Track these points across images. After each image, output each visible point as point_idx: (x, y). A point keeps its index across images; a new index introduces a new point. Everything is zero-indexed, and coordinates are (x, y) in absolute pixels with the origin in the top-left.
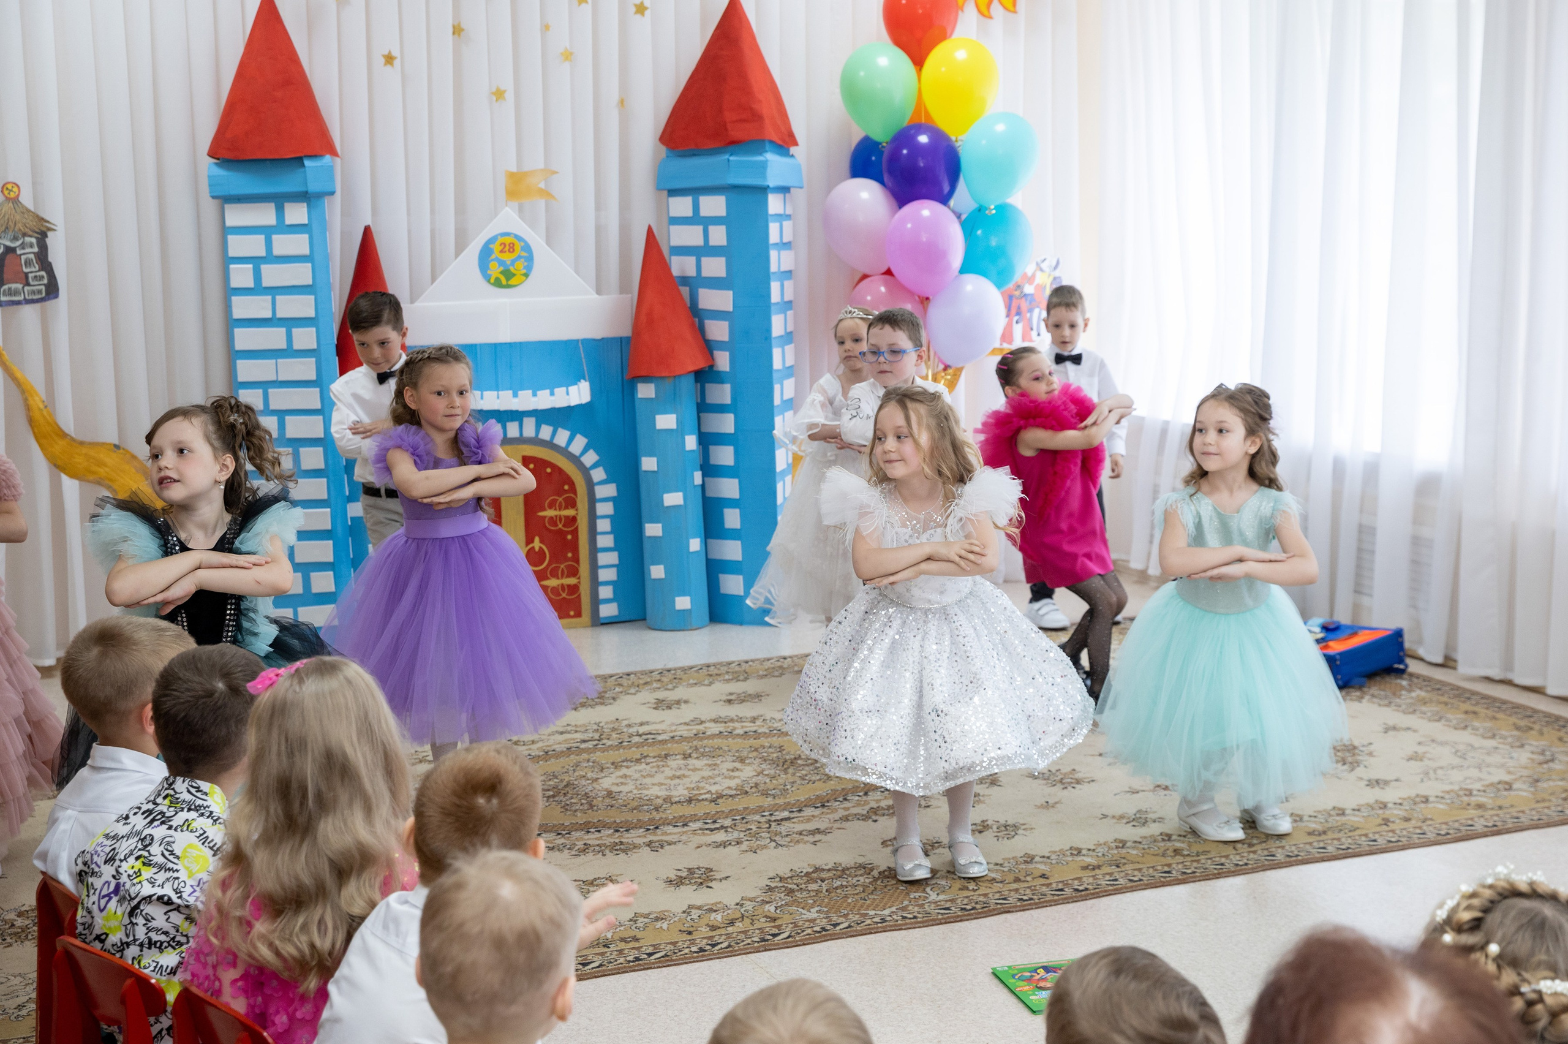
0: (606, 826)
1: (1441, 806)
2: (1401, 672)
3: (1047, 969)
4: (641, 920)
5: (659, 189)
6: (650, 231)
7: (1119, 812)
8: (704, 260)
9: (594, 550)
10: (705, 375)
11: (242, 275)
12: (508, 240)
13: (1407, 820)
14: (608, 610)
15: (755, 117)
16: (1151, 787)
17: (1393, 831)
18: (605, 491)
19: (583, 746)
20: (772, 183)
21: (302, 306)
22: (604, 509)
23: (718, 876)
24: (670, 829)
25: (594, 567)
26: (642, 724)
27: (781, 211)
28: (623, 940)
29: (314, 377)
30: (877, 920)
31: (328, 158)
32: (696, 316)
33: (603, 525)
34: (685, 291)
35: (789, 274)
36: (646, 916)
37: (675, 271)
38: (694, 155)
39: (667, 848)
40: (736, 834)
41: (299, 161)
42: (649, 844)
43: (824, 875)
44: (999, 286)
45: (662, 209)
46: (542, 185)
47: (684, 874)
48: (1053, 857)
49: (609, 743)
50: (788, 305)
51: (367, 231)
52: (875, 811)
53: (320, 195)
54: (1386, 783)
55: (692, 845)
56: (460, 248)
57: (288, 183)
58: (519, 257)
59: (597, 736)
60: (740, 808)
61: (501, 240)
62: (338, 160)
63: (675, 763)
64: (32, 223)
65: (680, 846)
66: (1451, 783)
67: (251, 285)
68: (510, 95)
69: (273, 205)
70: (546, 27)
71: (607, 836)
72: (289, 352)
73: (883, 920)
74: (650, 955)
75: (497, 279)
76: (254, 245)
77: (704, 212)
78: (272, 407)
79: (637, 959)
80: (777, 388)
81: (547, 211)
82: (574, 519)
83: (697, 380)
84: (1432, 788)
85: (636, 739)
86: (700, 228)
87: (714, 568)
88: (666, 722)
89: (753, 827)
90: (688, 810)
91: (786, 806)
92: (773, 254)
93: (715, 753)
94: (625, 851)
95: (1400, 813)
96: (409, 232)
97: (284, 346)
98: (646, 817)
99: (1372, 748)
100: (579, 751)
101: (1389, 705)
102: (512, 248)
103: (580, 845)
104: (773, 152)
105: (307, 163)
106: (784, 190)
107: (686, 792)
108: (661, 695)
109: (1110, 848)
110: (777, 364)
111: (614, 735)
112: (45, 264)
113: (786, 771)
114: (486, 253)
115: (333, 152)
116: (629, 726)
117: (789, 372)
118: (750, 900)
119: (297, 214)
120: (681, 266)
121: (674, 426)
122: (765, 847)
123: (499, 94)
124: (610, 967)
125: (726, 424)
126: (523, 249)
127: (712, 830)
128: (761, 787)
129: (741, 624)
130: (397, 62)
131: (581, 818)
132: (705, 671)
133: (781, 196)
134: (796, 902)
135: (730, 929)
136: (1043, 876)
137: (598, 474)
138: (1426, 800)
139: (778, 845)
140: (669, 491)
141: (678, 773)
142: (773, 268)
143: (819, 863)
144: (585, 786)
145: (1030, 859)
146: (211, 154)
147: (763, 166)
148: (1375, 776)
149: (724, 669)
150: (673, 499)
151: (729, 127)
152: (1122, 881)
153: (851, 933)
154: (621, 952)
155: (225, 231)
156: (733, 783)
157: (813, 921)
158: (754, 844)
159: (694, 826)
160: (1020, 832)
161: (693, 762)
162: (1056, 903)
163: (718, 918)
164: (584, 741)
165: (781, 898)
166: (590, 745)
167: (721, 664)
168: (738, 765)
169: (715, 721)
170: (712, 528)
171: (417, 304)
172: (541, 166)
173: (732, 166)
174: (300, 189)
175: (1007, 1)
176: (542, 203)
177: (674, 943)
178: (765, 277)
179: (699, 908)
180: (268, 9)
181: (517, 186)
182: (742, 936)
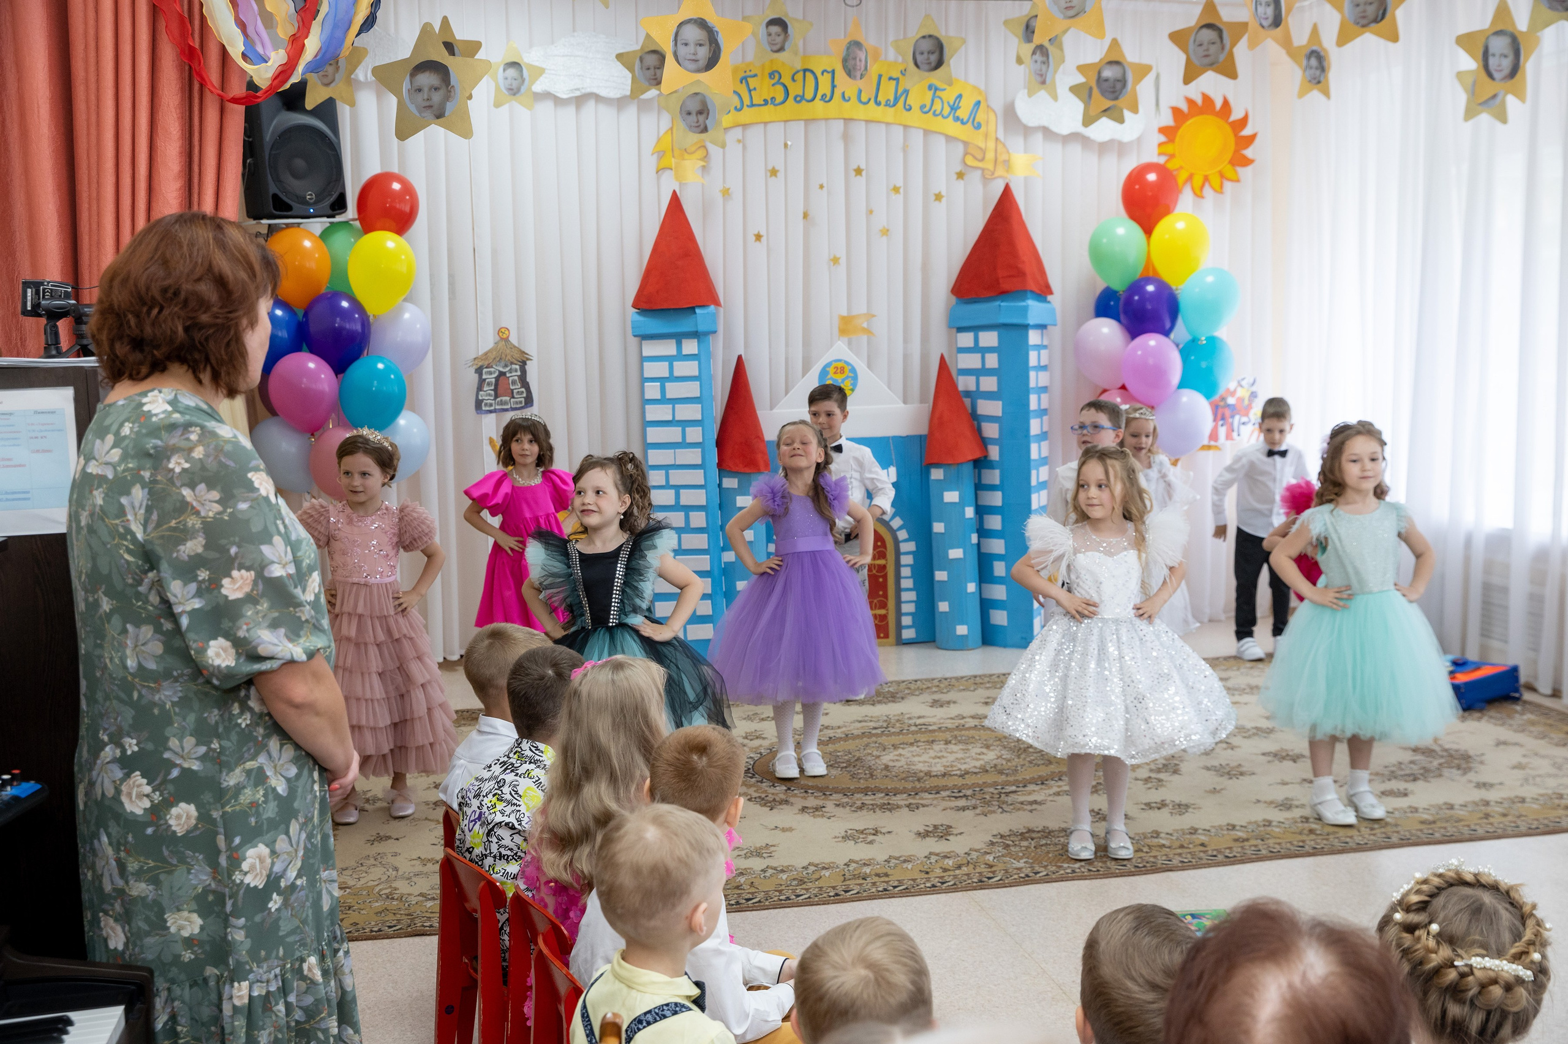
0: (880, 790)
1: (1535, 806)
2: (1516, 700)
3: (1193, 916)
4: (893, 861)
5: (950, 327)
6: (942, 358)
7: (1269, 798)
8: (982, 379)
9: (899, 590)
10: (981, 463)
11: (652, 391)
12: (839, 365)
13: (1505, 815)
14: (908, 634)
15: (1021, 274)
16: (1299, 780)
17: (1491, 824)
18: (908, 547)
19: (874, 732)
20: (1031, 322)
21: (692, 412)
22: (907, 560)
23: (955, 831)
24: (926, 795)
25: (899, 602)
26: (919, 717)
27: (1039, 343)
28: (878, 875)
29: (700, 462)
30: (1069, 871)
31: (712, 307)
32: (975, 419)
33: (906, 572)
34: (967, 401)
35: (1045, 389)
36: (897, 858)
37: (961, 388)
38: (975, 302)
39: (921, 809)
40: (974, 802)
41: (692, 309)
42: (908, 806)
43: (1034, 835)
44: (1208, 397)
45: (952, 341)
46: (865, 325)
47: (930, 829)
48: (1213, 830)
49: (893, 730)
50: (1043, 412)
51: (740, 358)
53: (707, 334)
54: (1492, 785)
55: (940, 808)
56: (806, 370)
57: (685, 325)
58: (847, 377)
59: (885, 725)
60: (980, 782)
61: (835, 364)
62: (721, 310)
63: (936, 747)
64: (517, 356)
65: (930, 808)
66: (1546, 788)
67: (659, 397)
68: (843, 261)
69: (674, 341)
70: (870, 212)
71: (880, 799)
72: (683, 444)
73: (1074, 872)
74: (895, 887)
76: (658, 369)
77: (982, 344)
78: (671, 483)
79: (885, 890)
80: (1034, 473)
81: (869, 343)
82: (884, 567)
83: (975, 467)
84: (1529, 792)
85: (913, 728)
86: (979, 356)
87: (986, 605)
88: (937, 716)
89: (988, 797)
90: (942, 782)
91: (1015, 783)
92: (1032, 374)
93: (967, 742)
94: (890, 810)
95: (1499, 809)
96: (770, 359)
97: (680, 440)
98: (909, 786)
99: (1483, 758)
100: (871, 735)
101: (1503, 725)
102: (842, 370)
103: (859, 803)
104: (1033, 299)
105: (698, 311)
106: (1042, 327)
107: (942, 769)
108: (936, 697)
109: (1259, 826)
110: (1034, 455)
111: (898, 725)
112: (525, 385)
113: (1019, 757)
114: (824, 374)
115: (717, 303)
116: (910, 718)
117: (1044, 461)
118: (976, 851)
119: (690, 347)
120: (964, 383)
121: (957, 500)
122: (994, 812)
123: (835, 260)
124: (865, 894)
125: (996, 499)
126: (850, 371)
127: (956, 797)
128: (999, 767)
129: (1005, 646)
130: (764, 239)
131: (863, 784)
132: (972, 681)
133: (1039, 332)
134: (1010, 855)
135: (957, 872)
136: (1203, 845)
137: (902, 535)
138: (1523, 800)
139: (1004, 811)
140: (952, 548)
141: (939, 754)
142: (1032, 384)
143: (1032, 826)
144: (870, 761)
145: (1194, 831)
146: (635, 305)
147: (1026, 309)
148: (1483, 778)
149: (987, 679)
150: (955, 553)
151: (1001, 281)
152: (1264, 852)
153: (1046, 879)
154: (874, 884)
155: (643, 359)
156: (978, 764)
157: (1019, 869)
158: (986, 809)
159: (944, 794)
160: (1190, 810)
161: (952, 747)
162: (1209, 866)
163: (950, 863)
164: (875, 728)
165: (999, 850)
166: (879, 731)
167: (985, 676)
168: (984, 750)
169: (973, 717)
170: (985, 575)
171: (775, 411)
172: (864, 310)
173: (1003, 310)
174: (693, 329)
175: (1216, 185)
176: (864, 338)
177: (914, 880)
178: (1026, 391)
179: (937, 855)
180: (675, 204)
181: (847, 326)
182: (965, 878)
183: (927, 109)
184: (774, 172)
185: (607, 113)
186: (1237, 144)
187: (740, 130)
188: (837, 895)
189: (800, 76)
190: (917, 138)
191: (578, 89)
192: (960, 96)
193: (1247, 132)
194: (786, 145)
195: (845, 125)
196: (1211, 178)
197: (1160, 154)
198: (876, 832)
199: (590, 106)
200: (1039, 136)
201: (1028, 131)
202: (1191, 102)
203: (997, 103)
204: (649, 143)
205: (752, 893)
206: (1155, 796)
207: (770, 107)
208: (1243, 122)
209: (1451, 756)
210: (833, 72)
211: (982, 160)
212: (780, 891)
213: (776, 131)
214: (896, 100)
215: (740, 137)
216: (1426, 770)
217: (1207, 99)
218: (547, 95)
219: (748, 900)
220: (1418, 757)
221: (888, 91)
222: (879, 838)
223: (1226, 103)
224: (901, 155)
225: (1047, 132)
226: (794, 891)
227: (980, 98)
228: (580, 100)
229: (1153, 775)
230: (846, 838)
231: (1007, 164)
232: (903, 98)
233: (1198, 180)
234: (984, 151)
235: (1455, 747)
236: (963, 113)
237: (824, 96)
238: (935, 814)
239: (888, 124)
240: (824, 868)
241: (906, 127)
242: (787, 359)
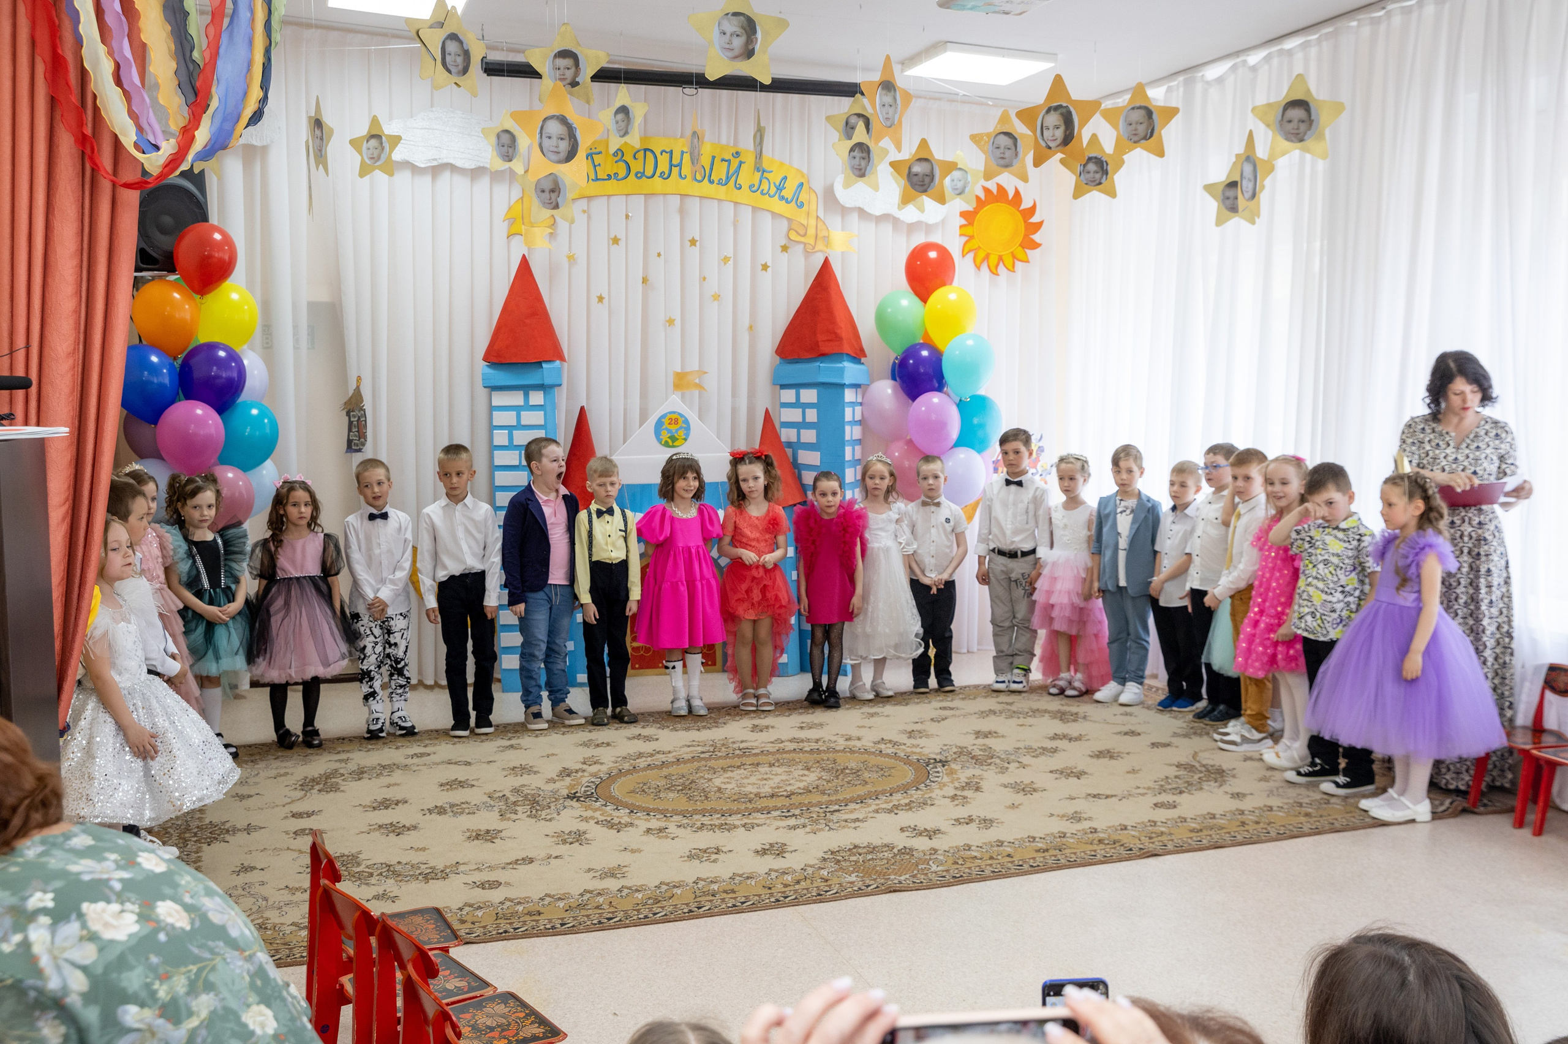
0: (716, 811)
1: (1281, 814)
5: (774, 384)
6: (767, 411)
7: (1061, 812)
8: (802, 431)
11: (501, 438)
12: (674, 416)
13: (1257, 823)
15: (838, 338)
16: (1084, 796)
17: (1248, 831)
19: (702, 756)
20: (847, 381)
23: (789, 849)
24: (759, 815)
27: (854, 401)
28: (725, 892)
30: (896, 883)
31: (558, 362)
32: (796, 468)
34: (789, 451)
35: (858, 441)
37: (783, 439)
38: (797, 362)
39: (756, 828)
40: (802, 821)
41: (539, 364)
42: (744, 826)
43: (860, 851)
45: (775, 397)
46: (697, 381)
47: (766, 847)
48: (1017, 843)
49: (719, 754)
51: (582, 409)
52: (896, 807)
53: (552, 386)
54: (1244, 795)
55: (773, 827)
56: (642, 422)
57: (532, 378)
58: (681, 428)
59: (712, 749)
60: (806, 802)
61: (669, 416)
62: (565, 364)
65: (764, 827)
66: (1288, 798)
67: (506, 443)
68: (678, 323)
70: (703, 279)
71: (717, 819)
74: (742, 903)
75: (666, 442)
76: (509, 418)
77: (802, 400)
81: (700, 397)
85: (738, 752)
86: (800, 410)
88: (759, 740)
89: (815, 816)
90: (771, 803)
91: (837, 802)
92: (848, 428)
93: (791, 763)
94: (728, 830)
95: (1252, 817)
96: (610, 409)
98: (742, 806)
99: (1235, 772)
100: (700, 759)
102: (676, 422)
103: (698, 824)
104: (850, 361)
105: (544, 365)
106: (856, 386)
107: (770, 790)
108: (756, 722)
109: (1056, 838)
111: (723, 749)
113: (837, 777)
114: (659, 425)
115: (562, 358)
116: (734, 743)
118: (811, 866)
119: (537, 398)
120: (787, 435)
122: (821, 830)
123: (671, 322)
126: (683, 422)
127: (786, 817)
128: (821, 788)
130: (606, 301)
131: (699, 806)
132: (786, 706)
133: (854, 390)
134: (842, 870)
135: (797, 887)
136: (1009, 856)
138: (1270, 809)
139: (831, 829)
141: (766, 777)
142: (847, 437)
143: (857, 842)
144: (703, 784)
145: (1001, 844)
146: (485, 359)
147: (842, 370)
148: (1236, 789)
151: (821, 344)
153: (877, 891)
154: (722, 900)
155: (492, 408)
156: (802, 785)
157: (852, 883)
158: (815, 827)
159: (775, 814)
160: (995, 824)
161: (775, 769)
162: (1016, 875)
163: (789, 878)
164: (703, 753)
165: (831, 866)
168: (806, 772)
169: (791, 741)
172: (697, 368)
173: (823, 370)
174: (540, 382)
175: (1009, 264)
176: (697, 392)
177: (759, 896)
178: (842, 443)
179: (776, 871)
180: (525, 267)
181: (681, 382)
182: (805, 892)
183: (755, 188)
184: (616, 241)
185: (461, 183)
186: (1026, 229)
187: (585, 200)
188: (690, 911)
189: (641, 155)
190: (746, 214)
191: (435, 160)
192: (785, 178)
193: (1035, 219)
194: (627, 217)
195: (681, 200)
196: (1004, 258)
197: (961, 235)
198: (718, 851)
199: (446, 175)
200: (855, 216)
201: (844, 211)
202: (987, 190)
203: (818, 185)
204: (501, 210)
205: (613, 913)
206: (962, 812)
207: (613, 181)
208: (1032, 210)
209: (1208, 771)
210: (671, 152)
211: (805, 235)
212: (638, 911)
213: (619, 203)
214: (728, 178)
215: (585, 208)
216: (1190, 784)
217: (1000, 188)
218: (407, 165)
219: (609, 919)
220: (1182, 773)
221: (720, 171)
222: (721, 857)
223: (1017, 193)
224: (732, 229)
225: (862, 212)
226: (650, 910)
227: (802, 180)
228: (437, 170)
229: (959, 793)
230: (691, 857)
231: (827, 240)
232: (733, 179)
233: (993, 259)
234: (806, 228)
235: (1211, 762)
236: (788, 193)
237: (663, 173)
238: (770, 831)
239: (720, 200)
240: (675, 887)
241: (736, 203)
242: (625, 410)
